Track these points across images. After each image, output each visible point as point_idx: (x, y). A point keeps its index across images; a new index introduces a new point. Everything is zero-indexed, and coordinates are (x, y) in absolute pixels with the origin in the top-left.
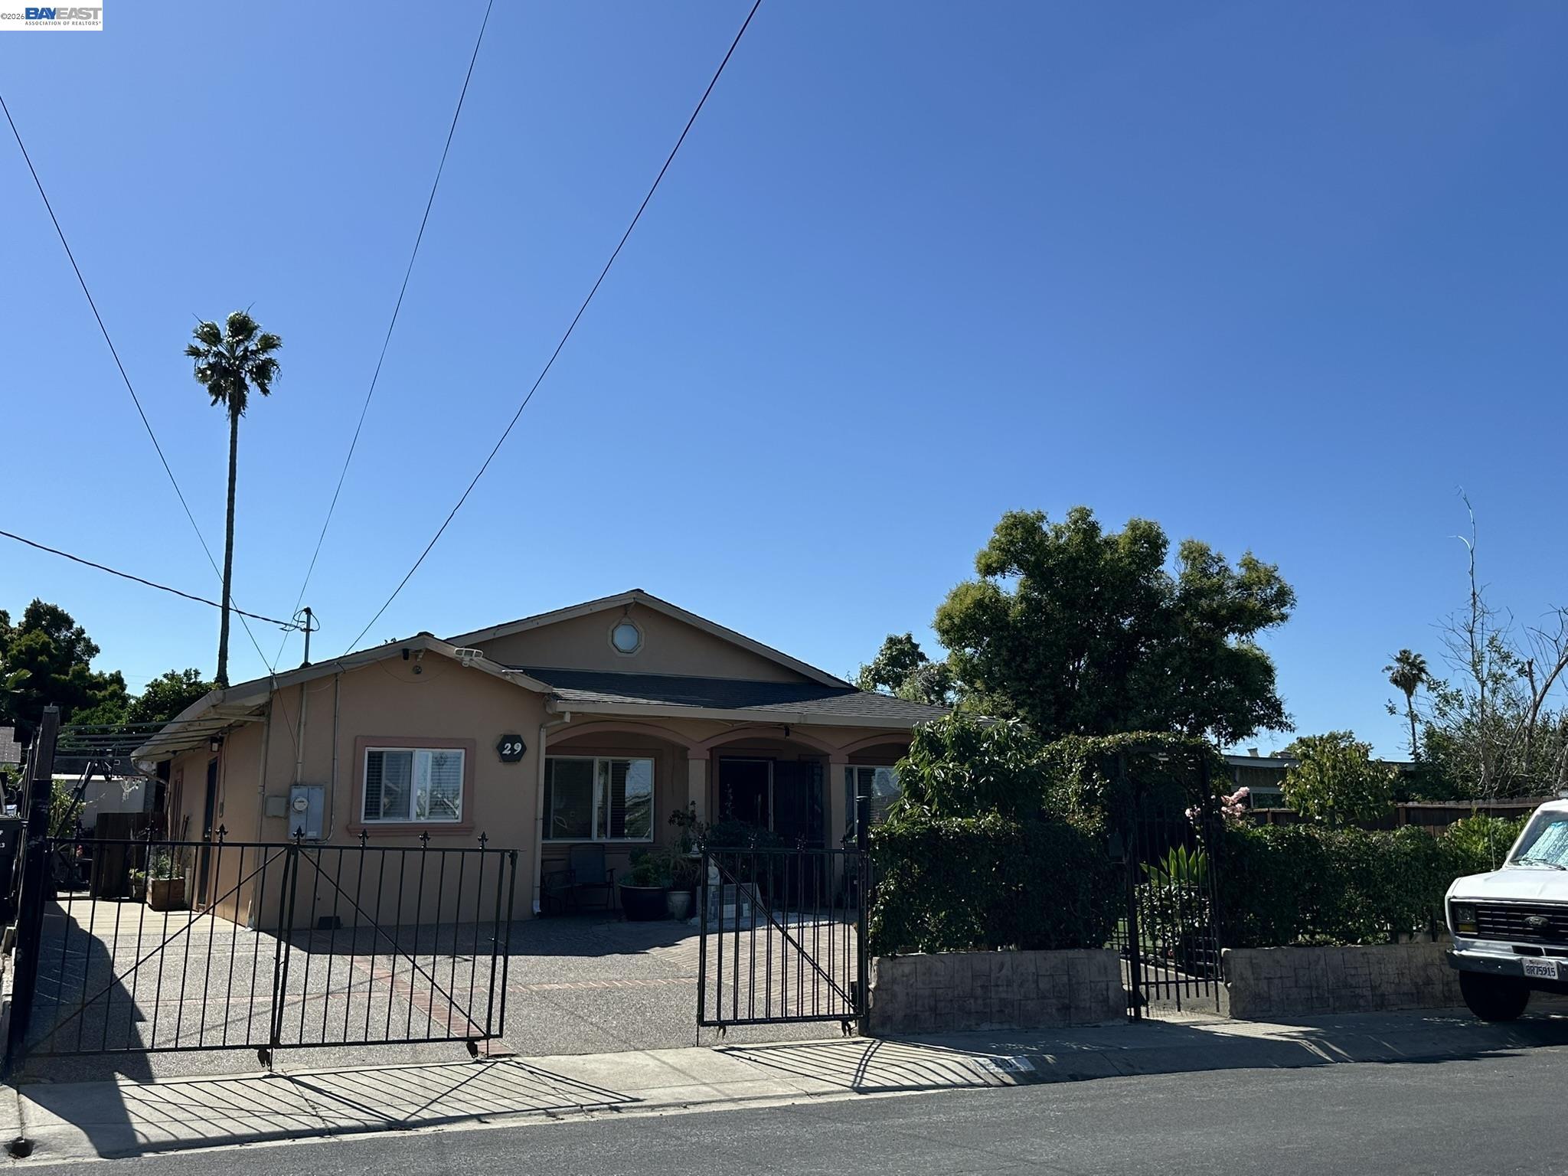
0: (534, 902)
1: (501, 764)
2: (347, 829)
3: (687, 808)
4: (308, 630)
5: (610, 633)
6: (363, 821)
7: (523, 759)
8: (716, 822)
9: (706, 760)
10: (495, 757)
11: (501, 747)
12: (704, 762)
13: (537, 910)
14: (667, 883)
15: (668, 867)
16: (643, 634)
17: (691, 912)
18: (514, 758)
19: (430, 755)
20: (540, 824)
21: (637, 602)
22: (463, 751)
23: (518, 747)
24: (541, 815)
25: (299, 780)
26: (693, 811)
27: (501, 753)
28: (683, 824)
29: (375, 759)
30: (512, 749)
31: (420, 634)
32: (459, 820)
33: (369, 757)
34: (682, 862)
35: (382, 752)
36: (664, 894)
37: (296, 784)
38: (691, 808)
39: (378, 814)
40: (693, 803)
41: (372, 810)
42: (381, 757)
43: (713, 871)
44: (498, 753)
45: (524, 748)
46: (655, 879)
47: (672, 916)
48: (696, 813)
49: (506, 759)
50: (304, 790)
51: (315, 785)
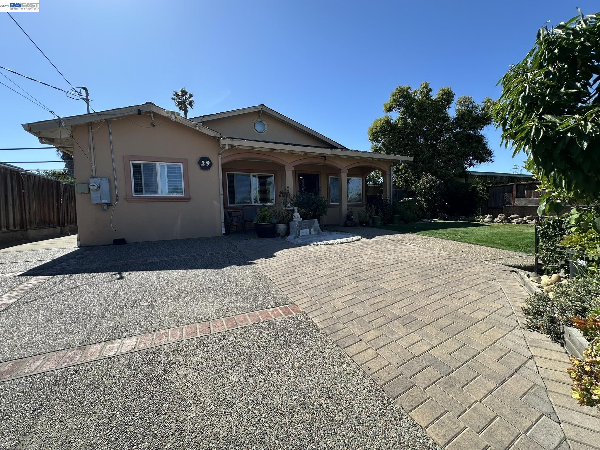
0: (222, 229)
1: (201, 171)
2: (125, 199)
3: (285, 190)
4: (87, 100)
5: (253, 125)
6: (133, 196)
7: (212, 168)
8: (298, 193)
9: (293, 171)
10: (198, 167)
11: (200, 163)
12: (292, 171)
13: (224, 232)
14: (275, 221)
15: (276, 213)
16: (267, 125)
17: (288, 233)
18: (207, 168)
19: (166, 166)
20: (222, 197)
21: (263, 111)
22: (182, 164)
23: (208, 163)
24: (222, 193)
25: (94, 175)
26: (288, 191)
27: (200, 165)
28: (284, 196)
29: (137, 167)
30: (205, 164)
31: (148, 103)
32: (183, 195)
33: (133, 166)
34: (282, 211)
35: (140, 164)
36: (274, 226)
37: (93, 178)
38: (287, 189)
39: (142, 192)
40: (288, 187)
41: (138, 190)
42: (140, 166)
43: (297, 214)
44: (199, 165)
45: (211, 163)
46: (270, 219)
47: (279, 235)
48: (289, 191)
49: (202, 168)
50: (96, 180)
51: (102, 178)
